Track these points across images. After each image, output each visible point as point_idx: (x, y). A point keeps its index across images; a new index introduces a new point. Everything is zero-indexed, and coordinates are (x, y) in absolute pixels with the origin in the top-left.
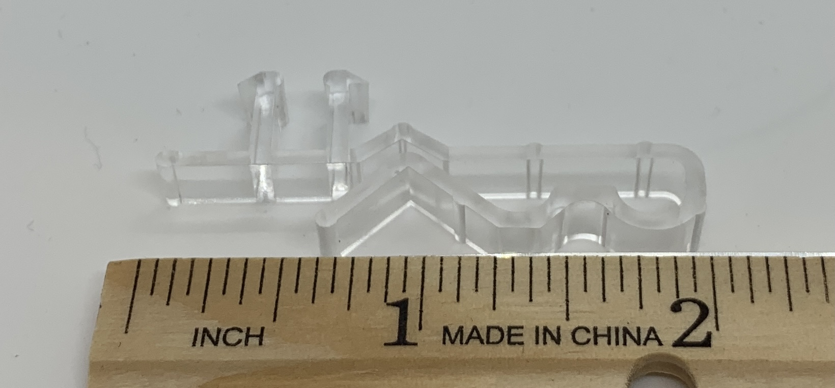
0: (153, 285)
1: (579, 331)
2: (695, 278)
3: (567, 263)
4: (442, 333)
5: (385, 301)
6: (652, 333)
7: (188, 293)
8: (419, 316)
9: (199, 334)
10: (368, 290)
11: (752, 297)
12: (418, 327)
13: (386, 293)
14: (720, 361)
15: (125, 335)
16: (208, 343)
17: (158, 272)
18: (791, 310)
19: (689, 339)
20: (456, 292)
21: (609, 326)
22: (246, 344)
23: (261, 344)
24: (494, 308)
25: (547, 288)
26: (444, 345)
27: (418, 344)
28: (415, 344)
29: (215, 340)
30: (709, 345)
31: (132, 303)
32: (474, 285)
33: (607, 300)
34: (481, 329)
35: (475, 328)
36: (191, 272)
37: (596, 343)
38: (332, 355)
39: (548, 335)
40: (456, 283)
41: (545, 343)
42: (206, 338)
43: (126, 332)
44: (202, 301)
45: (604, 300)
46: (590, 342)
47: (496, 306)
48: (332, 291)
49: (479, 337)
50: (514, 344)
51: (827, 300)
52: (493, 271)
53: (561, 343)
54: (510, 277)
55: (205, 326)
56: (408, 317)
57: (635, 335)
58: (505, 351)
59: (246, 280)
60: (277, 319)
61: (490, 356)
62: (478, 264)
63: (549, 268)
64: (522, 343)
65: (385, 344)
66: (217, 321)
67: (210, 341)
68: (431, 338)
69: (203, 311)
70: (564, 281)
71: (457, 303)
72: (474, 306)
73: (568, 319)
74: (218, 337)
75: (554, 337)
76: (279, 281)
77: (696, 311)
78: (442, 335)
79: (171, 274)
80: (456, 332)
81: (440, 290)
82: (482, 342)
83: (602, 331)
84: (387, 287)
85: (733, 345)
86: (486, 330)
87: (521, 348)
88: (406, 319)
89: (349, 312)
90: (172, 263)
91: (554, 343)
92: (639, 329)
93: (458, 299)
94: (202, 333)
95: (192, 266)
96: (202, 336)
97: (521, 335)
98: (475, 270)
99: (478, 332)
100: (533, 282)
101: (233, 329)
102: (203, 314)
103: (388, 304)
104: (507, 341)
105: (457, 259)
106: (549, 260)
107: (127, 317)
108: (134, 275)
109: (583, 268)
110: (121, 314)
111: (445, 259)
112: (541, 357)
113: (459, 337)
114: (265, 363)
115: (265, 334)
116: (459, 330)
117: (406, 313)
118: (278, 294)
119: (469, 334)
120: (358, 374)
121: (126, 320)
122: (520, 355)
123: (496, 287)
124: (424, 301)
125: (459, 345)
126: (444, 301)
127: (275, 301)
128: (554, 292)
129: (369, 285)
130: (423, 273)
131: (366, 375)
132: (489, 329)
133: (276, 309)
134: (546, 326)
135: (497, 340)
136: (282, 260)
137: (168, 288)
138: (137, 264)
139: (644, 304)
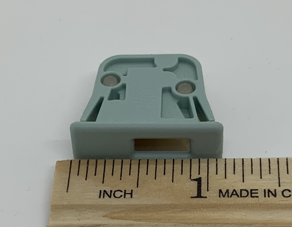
0: (79, 171)
1: (285, 191)
3: (278, 161)
5: (190, 178)
7: (95, 175)
8: (207, 185)
9: (101, 193)
10: (182, 174)
12: (207, 190)
13: (191, 175)
15: (67, 193)
17: (80, 166)
20: (224, 174)
22: (125, 197)
23: (131, 197)
24: (243, 182)
25: (269, 172)
26: (220, 198)
28: (206, 197)
31: (69, 179)
32: (233, 171)
34: (237, 191)
35: (234, 190)
36: (96, 165)
38: (165, 202)
40: (224, 171)
41: (269, 196)
42: (105, 194)
43: (67, 192)
44: (102, 178)
46: (291, 196)
47: (244, 180)
48: (164, 174)
49: (237, 194)
50: (254, 197)
52: (242, 165)
53: (277, 196)
54: (251, 168)
55: (105, 189)
56: (202, 186)
58: (249, 200)
59: (123, 169)
60: (138, 186)
61: (242, 202)
62: (234, 162)
63: (269, 163)
64: (257, 197)
65: (191, 197)
66: (109, 187)
67: (107, 196)
68: (213, 195)
69: (103, 183)
70: (277, 169)
72: (233, 181)
73: (280, 186)
74: (111, 194)
75: (273, 194)
76: (139, 170)
78: (219, 193)
79: (86, 167)
80: (225, 192)
81: (217, 174)
82: (238, 196)
84: (190, 172)
86: (240, 191)
87: (257, 198)
88: (200, 186)
89: (173, 183)
90: (87, 162)
91: (273, 197)
93: (226, 178)
94: (103, 193)
95: (96, 163)
97: (257, 193)
98: (233, 165)
99: (236, 192)
100: (262, 170)
101: (118, 191)
103: (192, 180)
104: (250, 196)
105: (225, 160)
106: (269, 160)
107: (67, 185)
108: (69, 167)
109: (286, 164)
110: (64, 184)
111: (218, 160)
112: (267, 203)
113: (227, 194)
114: (134, 205)
115: (133, 193)
116: (227, 191)
117: (201, 184)
118: (138, 176)
119: (231, 193)
120: (179, 211)
121: (67, 187)
122: (257, 202)
123: (244, 172)
124: (209, 178)
125: (227, 197)
126: (219, 178)
127: (137, 178)
128: (273, 174)
129: (182, 171)
130: (208, 166)
131: (182, 211)
132: (241, 190)
133: (138, 182)
134: (269, 189)
135: (246, 195)
136: (139, 160)
137: (86, 172)
138: (70, 162)
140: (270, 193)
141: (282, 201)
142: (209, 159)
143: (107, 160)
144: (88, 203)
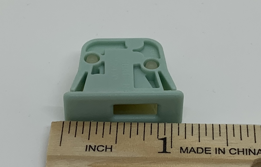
0: (69, 130)
1: (232, 149)
3: (227, 127)
5: (158, 138)
6: (260, 151)
7: (83, 133)
8: (171, 143)
9: (87, 147)
10: (151, 134)
12: (171, 147)
13: (158, 135)
17: (71, 126)
20: (185, 136)
21: (244, 148)
22: (106, 151)
23: (111, 151)
24: (199, 141)
25: (219, 135)
26: (181, 153)
27: (171, 153)
29: (94, 149)
31: (62, 136)
32: (191, 134)
33: (242, 140)
35: (192, 148)
36: (83, 126)
37: (238, 154)
38: (138, 156)
40: (185, 133)
41: (219, 153)
42: (91, 148)
43: (60, 146)
44: (88, 136)
45: (241, 139)
46: (236, 154)
47: (200, 141)
48: (137, 134)
50: (208, 153)
52: (198, 129)
53: (225, 154)
54: (205, 131)
55: (90, 145)
56: (167, 144)
57: (253, 152)
58: (204, 155)
59: (104, 129)
60: (117, 143)
61: (198, 157)
62: (192, 126)
63: (220, 128)
64: (210, 153)
65: (159, 152)
66: (94, 143)
67: (92, 150)
68: (175, 151)
69: (89, 140)
70: (226, 133)
71: (185, 139)
72: (192, 140)
73: (228, 146)
75: (222, 151)
76: (117, 130)
78: (180, 150)
79: (76, 127)
80: (185, 149)
81: (179, 135)
82: (195, 152)
83: (241, 150)
84: (158, 133)
86: (196, 148)
87: (210, 155)
88: (166, 144)
89: (144, 141)
91: (223, 154)
92: (255, 150)
94: (89, 147)
95: (84, 124)
96: (89, 148)
97: (210, 150)
98: (191, 128)
99: (193, 149)
100: (214, 133)
101: (100, 146)
103: (159, 139)
104: (204, 153)
105: (185, 125)
106: (220, 125)
107: (60, 140)
108: (62, 126)
109: (233, 129)
110: (58, 139)
111: (180, 124)
112: (218, 158)
113: (186, 151)
114: (113, 157)
115: (113, 148)
117: (166, 142)
118: (117, 135)
119: (190, 150)
120: (148, 163)
121: (60, 142)
122: (210, 157)
123: (200, 134)
124: (172, 138)
125: (187, 153)
126: (180, 138)
127: (116, 137)
128: (222, 136)
129: (151, 132)
130: (172, 129)
131: (151, 163)
132: (198, 148)
133: (116, 139)
134: (219, 147)
135: (201, 152)
136: (118, 123)
137: (75, 131)
138: (63, 123)
139: (256, 141)
140: (220, 151)
141: (229, 157)
142: (173, 124)
143: (92, 122)
144: (76, 155)
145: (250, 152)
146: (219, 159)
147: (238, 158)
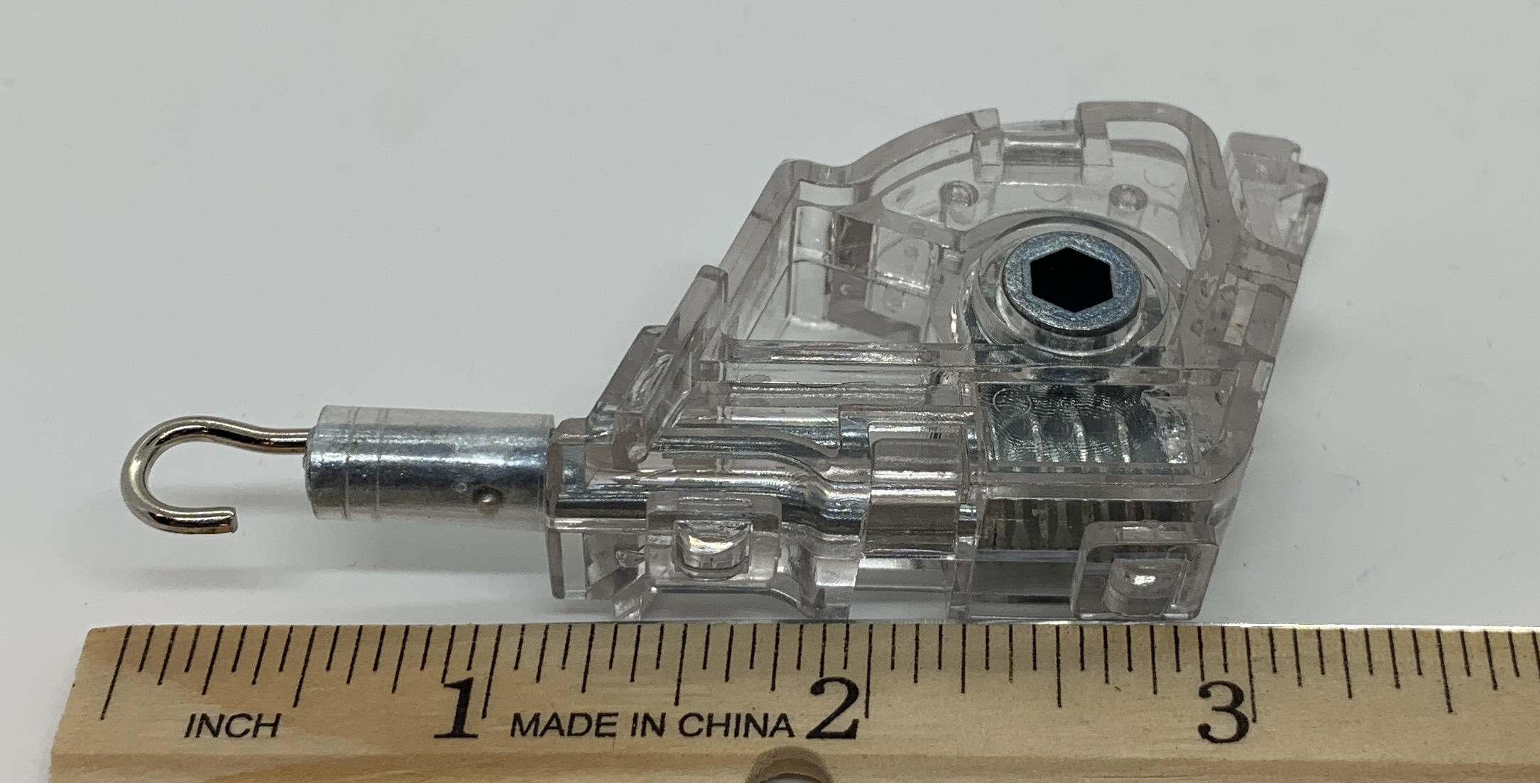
0: (144, 659)
1: (690, 718)
2: (846, 651)
3: (685, 633)
4: (512, 722)
5: (444, 681)
6: (783, 722)
7: (187, 670)
8: (484, 700)
9: (195, 722)
10: (422, 668)
11: (916, 676)
12: (481, 715)
13: (445, 672)
14: (865, 757)
15: (100, 722)
16: (206, 734)
17: (151, 643)
18: (963, 691)
19: (826, 730)
20: (536, 669)
21: (729, 712)
22: (255, 736)
23: (273, 735)
24: (583, 691)
25: (655, 664)
26: (512, 737)
27: (479, 736)
28: (475, 736)
29: (215, 728)
30: (853, 736)
31: (114, 681)
32: (561, 661)
33: (731, 679)
34: (563, 716)
35: (555, 716)
36: (195, 642)
37: (709, 734)
38: (362, 751)
39: (650, 724)
40: (539, 658)
41: (643, 734)
42: (204, 726)
43: (102, 718)
44: (205, 681)
45: (727, 678)
46: (702, 733)
47: (587, 688)
48: (375, 669)
49: (559, 727)
50: (604, 735)
51: (1011, 680)
52: (588, 642)
53: (665, 733)
54: (610, 650)
55: (204, 712)
56: (470, 702)
57: (761, 724)
58: (590, 744)
59: (265, 654)
60: (298, 704)
61: (570, 751)
62: (569, 634)
63: (661, 639)
64: (613, 735)
65: (437, 736)
66: (219, 706)
67: (209, 731)
68: (496, 729)
69: (204, 693)
70: (679, 655)
71: (536, 683)
72: (558, 687)
73: (677, 704)
74: (219, 726)
75: (656, 726)
76: (308, 655)
77: (843, 692)
78: (511, 725)
79: (167, 645)
80: (530, 719)
81: (516, 668)
82: (562, 733)
83: (719, 718)
84: (447, 663)
85: (885, 736)
86: (569, 717)
87: (612, 739)
88: (466, 703)
89: (393, 695)
90: (170, 631)
91: (655, 734)
92: (766, 716)
93: (538, 679)
94: (199, 721)
95: (197, 635)
96: (199, 724)
97: (614, 724)
98: (565, 642)
99: (558, 721)
100: (638, 657)
101: (240, 716)
102: (204, 696)
103: (446, 686)
104: (594, 733)
105: (544, 628)
107: (106, 698)
108: (120, 647)
109: (704, 639)
110: (98, 695)
111: (527, 627)
112: (637, 752)
113: (533, 726)
114: (278, 759)
115: (281, 722)
116: (534, 719)
117: (468, 696)
118: (303, 673)
119: (546, 723)
121: (103, 705)
122: (609, 749)
123: (590, 664)
124: (494, 681)
125: (533, 736)
126: (519, 681)
127: (299, 680)
128: (664, 668)
129: (424, 661)
130: (497, 645)
131: (410, 775)
133: (299, 690)
134: (647, 711)
135: (582, 731)
136: (315, 628)
137: (162, 665)
138: (124, 632)
139: (776, 685)
140: (648, 725)
141: (676, 746)
144: (152, 752)
145: (751, 725)
146: (639, 755)
147: (704, 752)
